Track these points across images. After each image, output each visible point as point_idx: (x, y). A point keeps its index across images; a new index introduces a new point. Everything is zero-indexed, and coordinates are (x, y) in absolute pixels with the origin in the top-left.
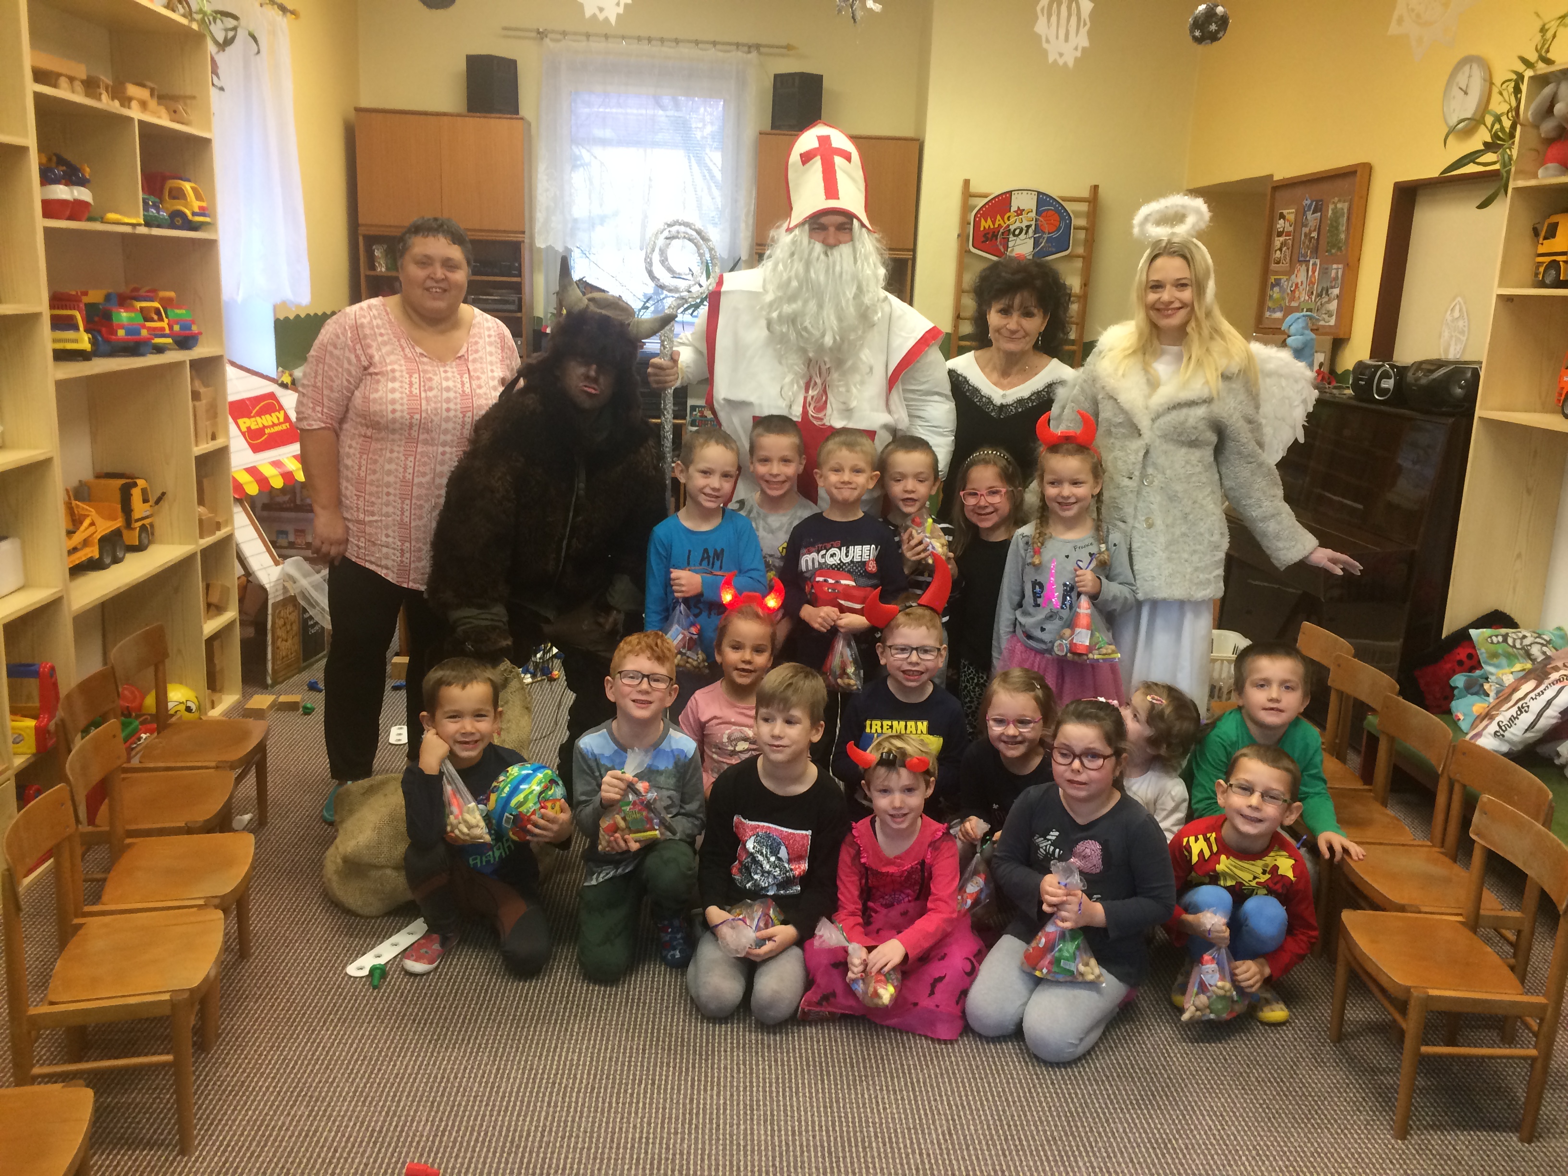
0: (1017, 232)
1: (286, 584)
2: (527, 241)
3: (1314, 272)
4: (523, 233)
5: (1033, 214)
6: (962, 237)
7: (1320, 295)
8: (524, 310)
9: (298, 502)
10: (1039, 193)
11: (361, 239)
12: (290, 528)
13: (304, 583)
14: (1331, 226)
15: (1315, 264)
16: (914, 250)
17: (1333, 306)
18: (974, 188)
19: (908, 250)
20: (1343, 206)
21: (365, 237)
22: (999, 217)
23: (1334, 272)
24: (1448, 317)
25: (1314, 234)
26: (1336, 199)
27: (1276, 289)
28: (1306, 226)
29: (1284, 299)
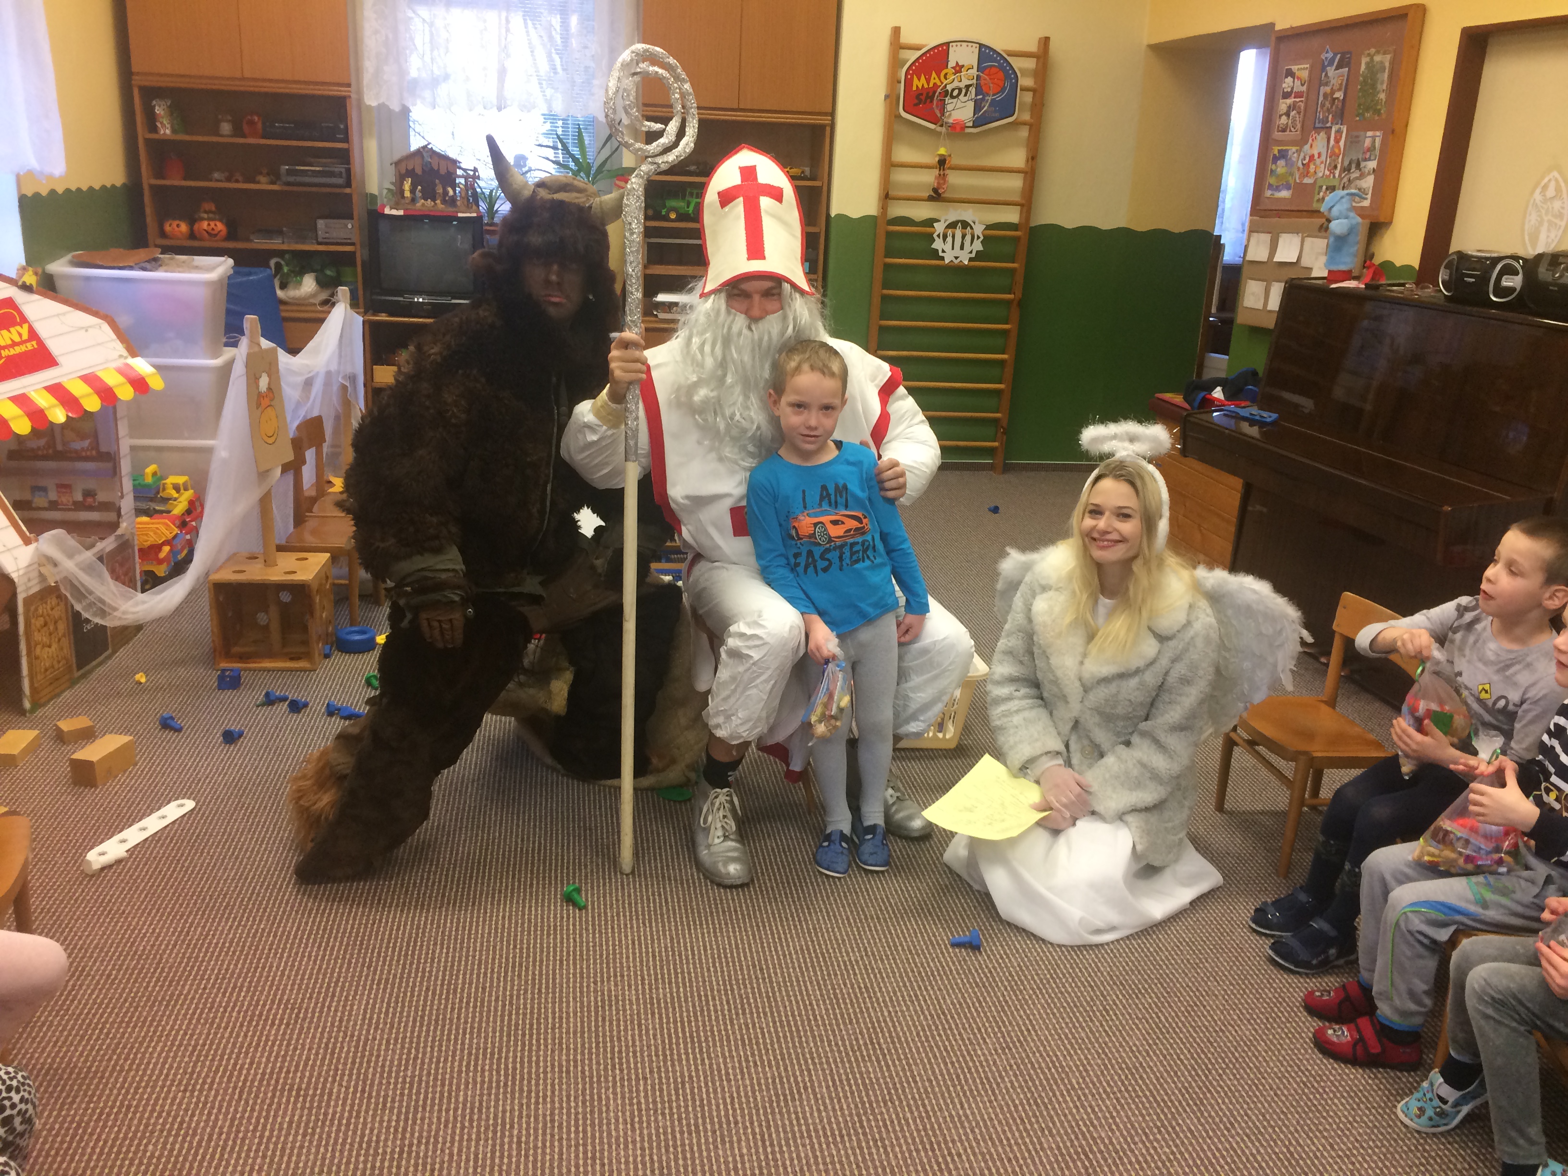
0: (955, 93)
1: (43, 570)
2: (353, 96)
3: (1337, 141)
4: (349, 85)
5: (974, 72)
6: (890, 98)
7: (1347, 169)
8: (354, 185)
9: (60, 447)
10: (981, 46)
11: (136, 92)
12: (50, 483)
13: (69, 565)
14: (1365, 81)
15: (1339, 132)
16: (832, 114)
17: (1368, 182)
18: (906, 38)
19: (826, 114)
20: (1385, 59)
21: (142, 89)
22: (934, 75)
23: (1368, 142)
24: (1537, 196)
25: (1339, 95)
26: (1373, 51)
27: (1281, 163)
28: (1326, 84)
29: (1292, 174)
